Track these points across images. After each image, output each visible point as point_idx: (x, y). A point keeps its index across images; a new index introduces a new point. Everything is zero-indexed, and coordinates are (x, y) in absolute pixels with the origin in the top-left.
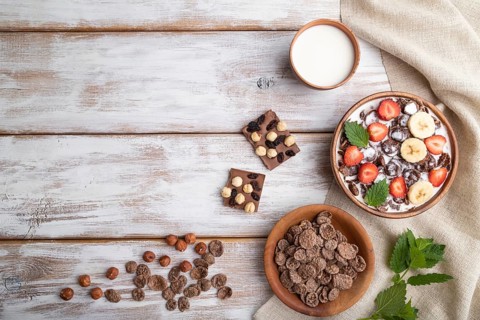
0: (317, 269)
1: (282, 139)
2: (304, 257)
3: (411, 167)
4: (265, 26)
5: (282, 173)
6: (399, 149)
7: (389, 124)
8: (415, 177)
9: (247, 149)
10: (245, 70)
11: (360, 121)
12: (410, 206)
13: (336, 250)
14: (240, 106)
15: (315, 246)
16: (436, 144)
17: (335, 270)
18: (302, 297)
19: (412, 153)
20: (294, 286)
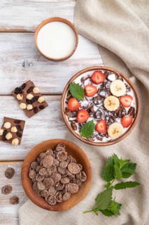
0: (54, 181)
1: (36, 98)
2: (45, 173)
3: (110, 114)
4: (28, 29)
5: (38, 120)
6: (103, 102)
7: (99, 86)
8: (112, 120)
9: (15, 105)
10: (15, 56)
11: (80, 84)
12: (109, 139)
13: (67, 168)
14: (12, 78)
15: (52, 166)
16: (126, 101)
17: (67, 180)
18: (46, 199)
19: (110, 105)
20: (41, 192)
